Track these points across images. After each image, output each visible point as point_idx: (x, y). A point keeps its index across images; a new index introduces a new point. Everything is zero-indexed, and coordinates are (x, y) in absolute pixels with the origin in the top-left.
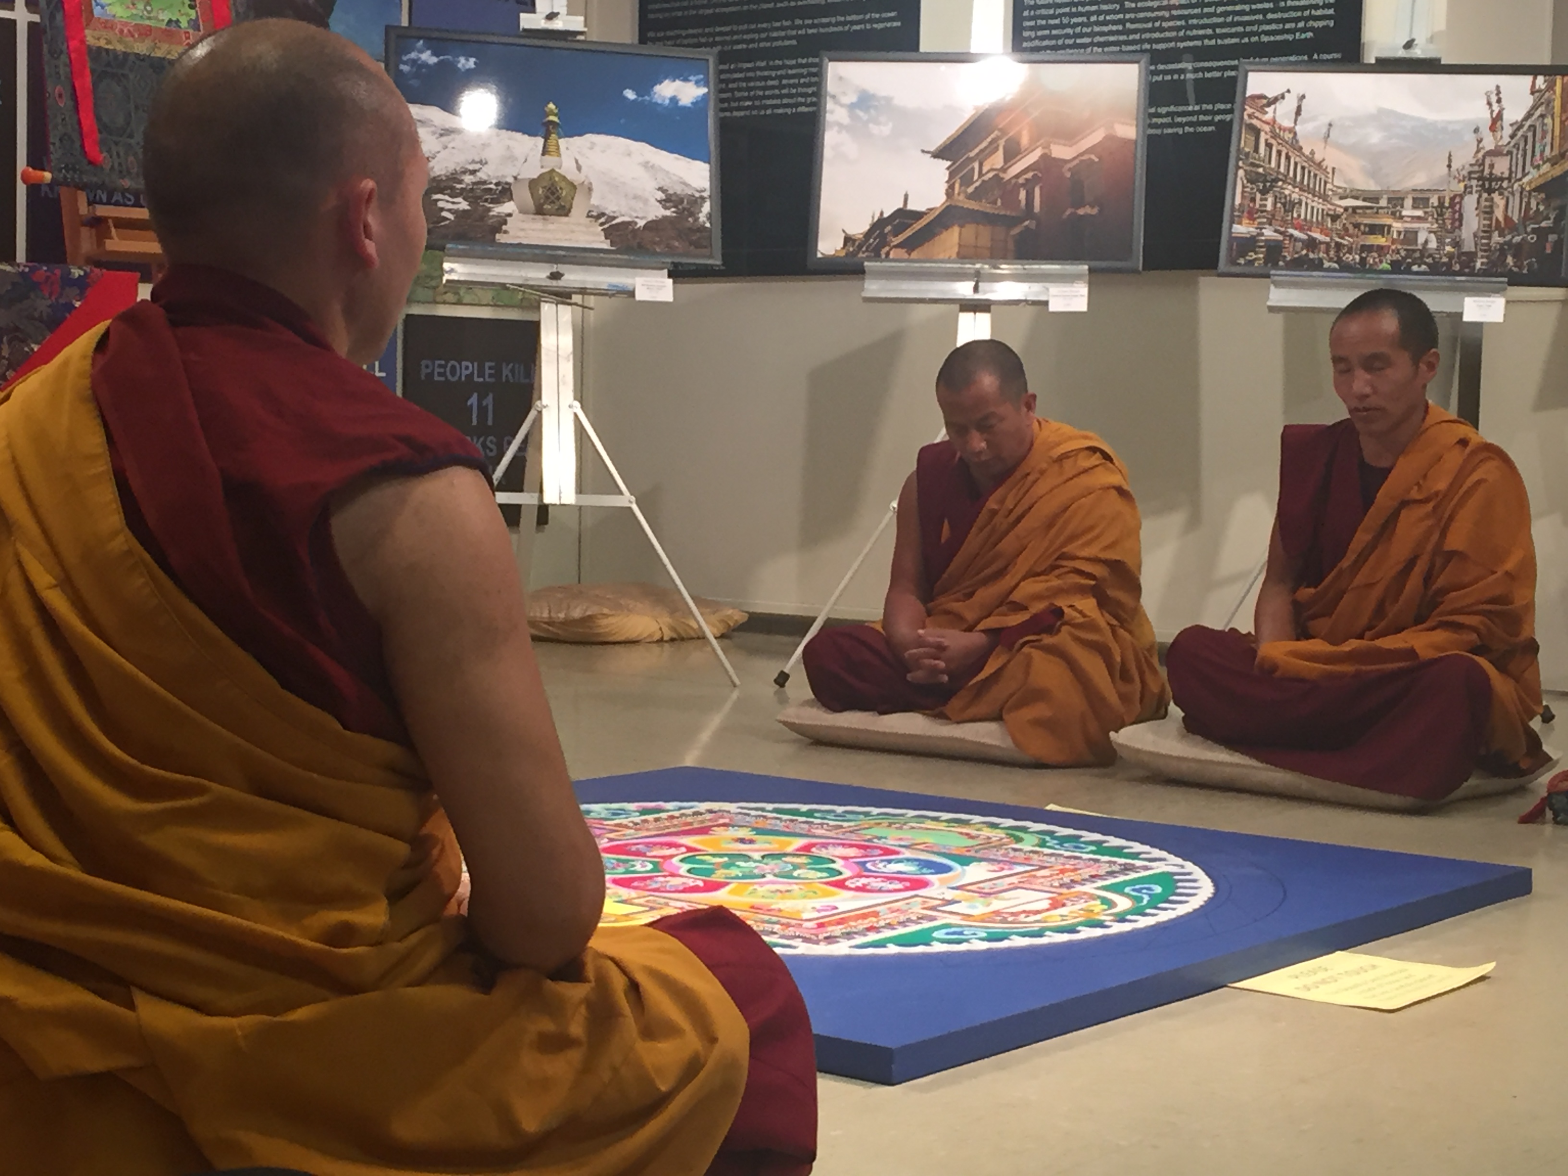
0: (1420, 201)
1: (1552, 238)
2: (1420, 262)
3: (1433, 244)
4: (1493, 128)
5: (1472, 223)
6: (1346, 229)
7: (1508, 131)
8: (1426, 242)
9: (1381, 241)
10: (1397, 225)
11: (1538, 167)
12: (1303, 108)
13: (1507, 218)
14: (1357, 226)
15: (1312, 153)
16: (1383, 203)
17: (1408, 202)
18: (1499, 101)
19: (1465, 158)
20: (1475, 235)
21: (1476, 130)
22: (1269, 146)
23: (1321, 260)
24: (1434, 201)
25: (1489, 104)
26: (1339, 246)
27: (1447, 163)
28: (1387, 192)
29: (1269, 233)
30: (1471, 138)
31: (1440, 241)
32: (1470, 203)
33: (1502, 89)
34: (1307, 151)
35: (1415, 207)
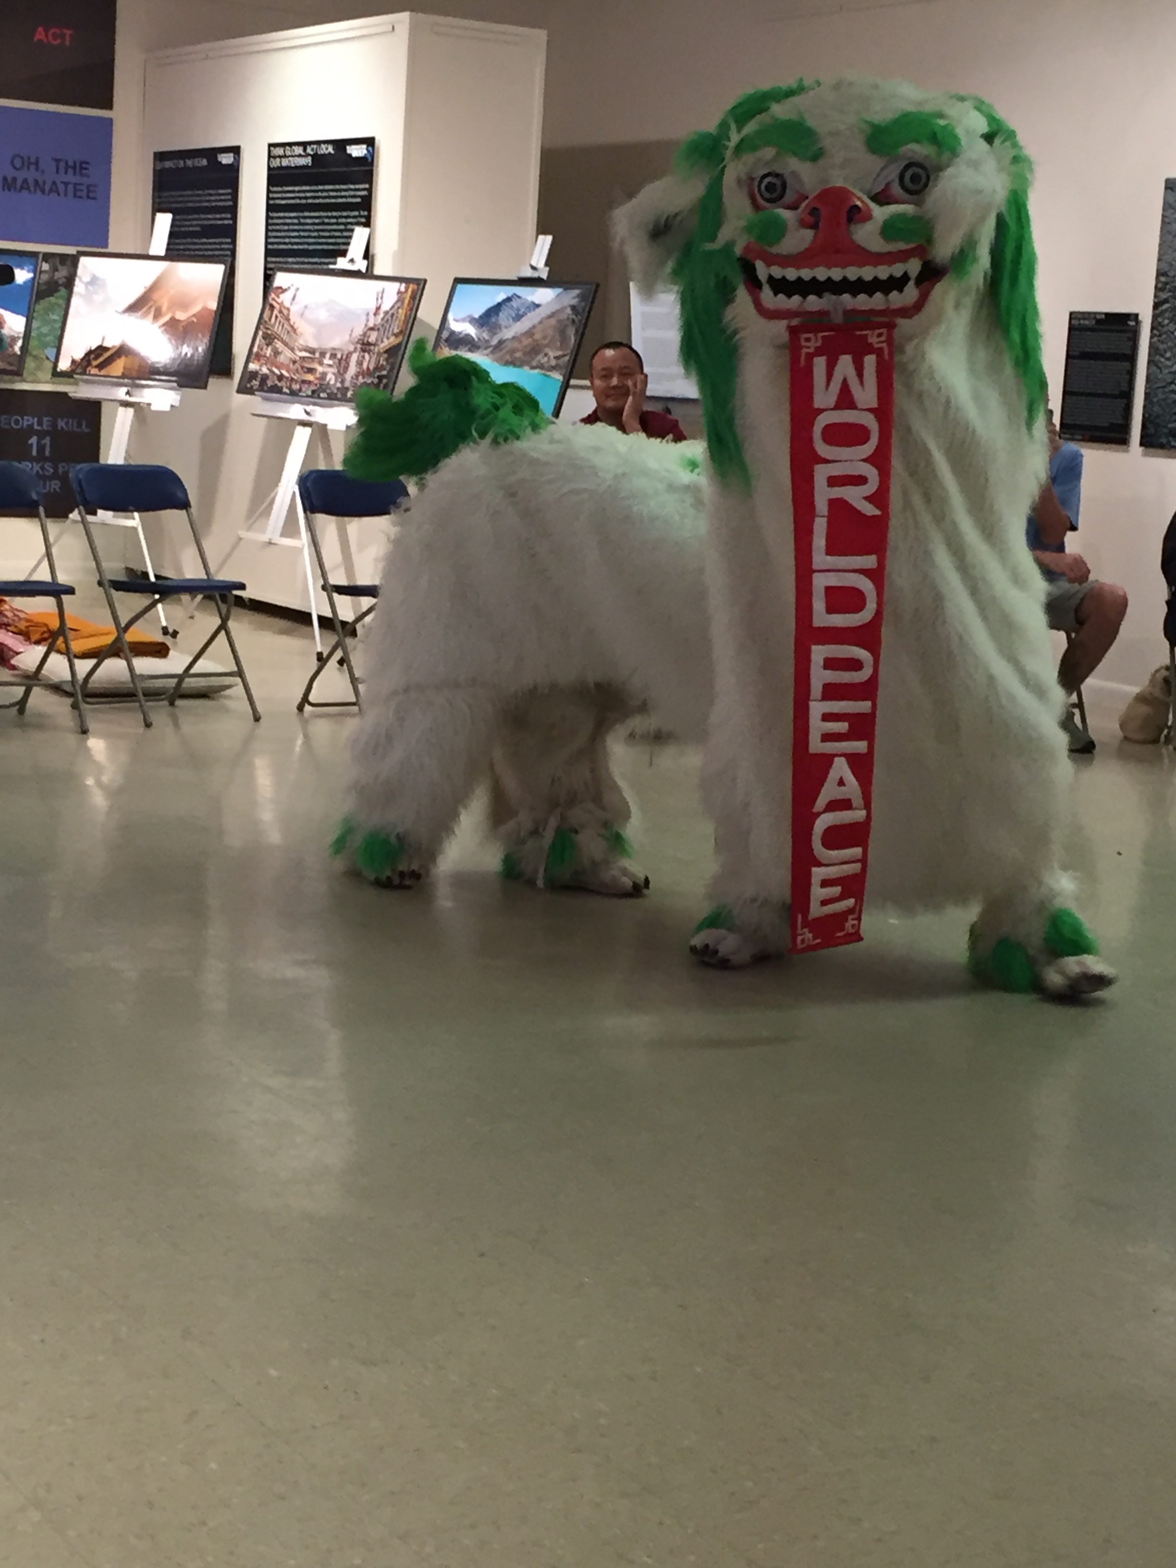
0: (333, 356)
1: (385, 381)
2: (324, 391)
3: (332, 382)
4: (375, 314)
5: (353, 369)
6: (297, 370)
7: (381, 315)
8: (330, 380)
9: (310, 377)
10: (320, 369)
11: (388, 338)
12: (297, 296)
13: (368, 368)
14: (302, 367)
15: (294, 323)
16: (317, 355)
17: (328, 356)
18: (382, 298)
19: (359, 331)
20: (352, 378)
21: (368, 314)
22: (276, 317)
23: (282, 388)
24: (339, 356)
25: (377, 299)
26: (292, 379)
27: (350, 333)
28: (320, 348)
29: (265, 370)
30: (364, 318)
31: (336, 381)
32: (354, 358)
33: (385, 291)
34: (292, 322)
35: (330, 358)
